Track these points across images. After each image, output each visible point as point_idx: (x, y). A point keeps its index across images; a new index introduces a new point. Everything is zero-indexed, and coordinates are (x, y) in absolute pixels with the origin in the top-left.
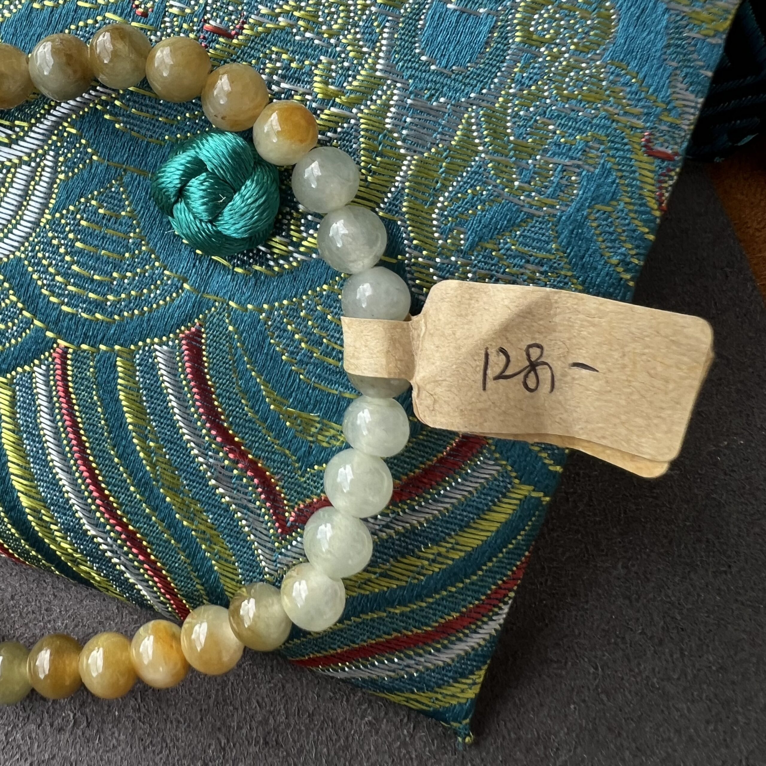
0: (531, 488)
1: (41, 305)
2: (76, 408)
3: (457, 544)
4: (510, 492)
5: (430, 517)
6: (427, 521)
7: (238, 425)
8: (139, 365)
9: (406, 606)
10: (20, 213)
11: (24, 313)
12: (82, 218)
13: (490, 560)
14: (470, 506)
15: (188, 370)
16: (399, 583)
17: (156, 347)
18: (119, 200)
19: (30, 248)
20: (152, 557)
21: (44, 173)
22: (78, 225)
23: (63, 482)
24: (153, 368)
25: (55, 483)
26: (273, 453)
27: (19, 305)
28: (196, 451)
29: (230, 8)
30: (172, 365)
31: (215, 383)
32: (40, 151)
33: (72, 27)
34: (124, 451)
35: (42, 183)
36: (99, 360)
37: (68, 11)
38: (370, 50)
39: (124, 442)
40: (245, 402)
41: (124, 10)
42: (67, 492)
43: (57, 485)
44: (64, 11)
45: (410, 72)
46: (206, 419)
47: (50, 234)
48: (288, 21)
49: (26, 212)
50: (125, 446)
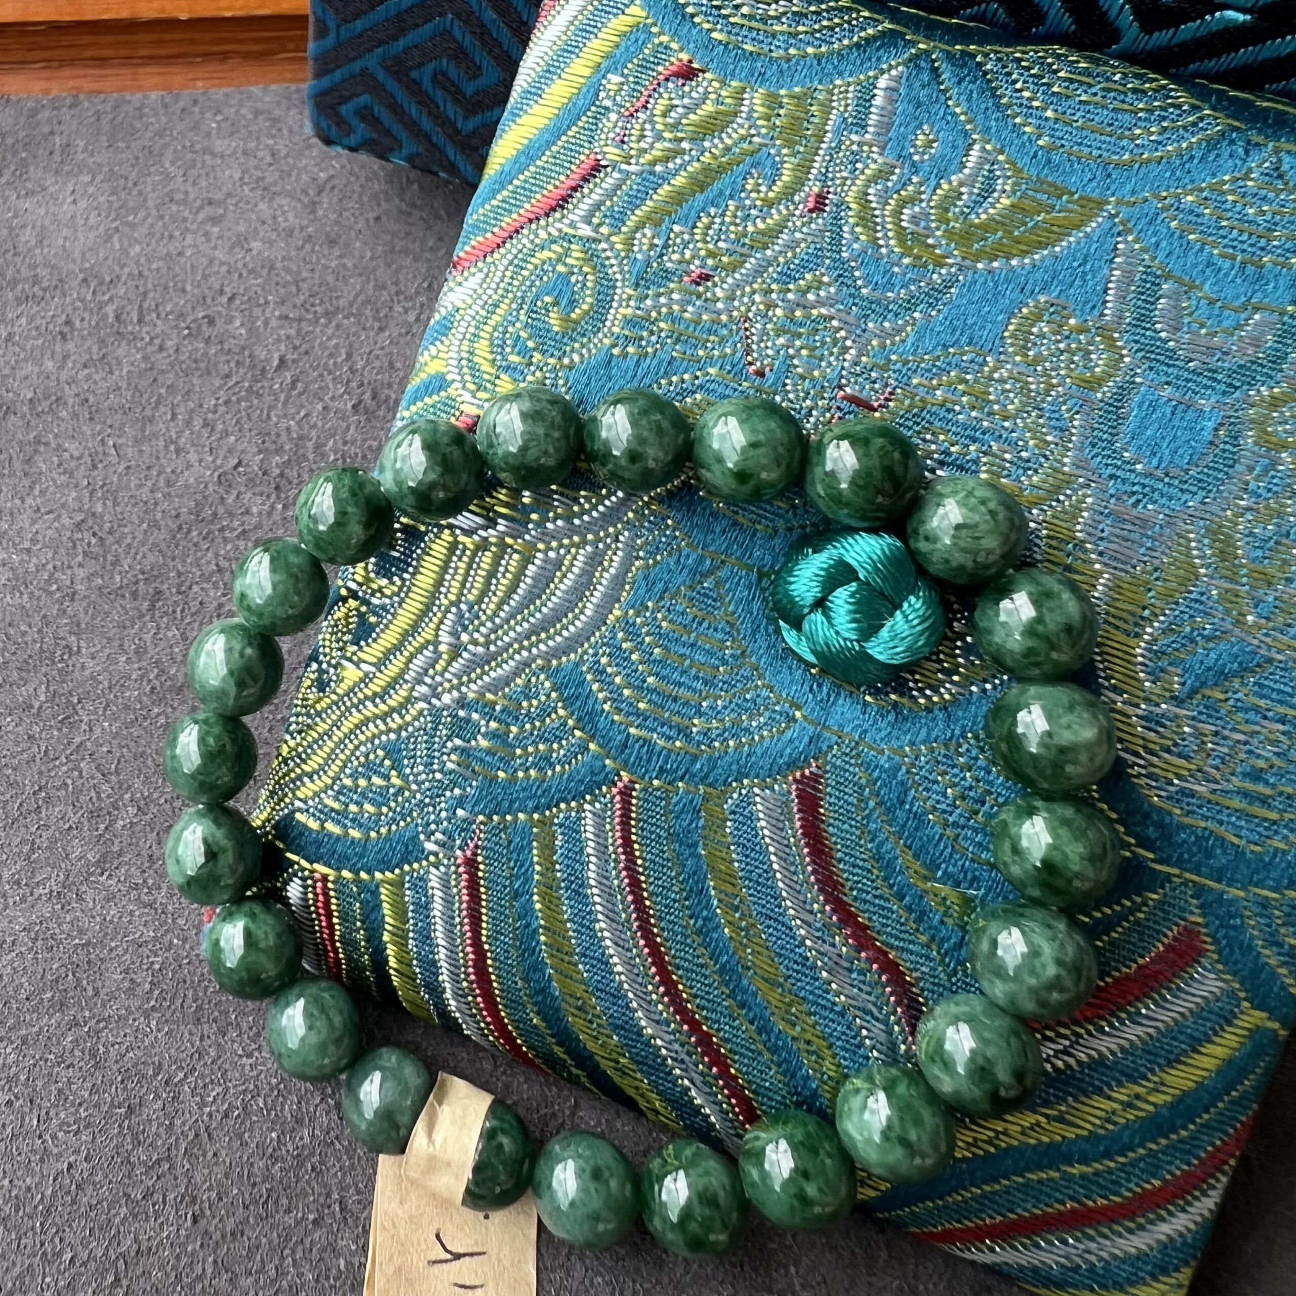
0: (1264, 1015)
1: (601, 726)
2: (639, 862)
3: (1163, 1084)
4: (1236, 1017)
5: (1126, 1045)
6: (1122, 1049)
7: (865, 902)
8: (733, 812)
9: (1088, 1165)
10: (580, 605)
11: (578, 733)
12: (664, 619)
13: (1207, 1111)
14: (1181, 1033)
15: (798, 824)
16: (1079, 1131)
17: (756, 790)
18: (715, 600)
19: (591, 651)
20: (733, 1071)
21: (615, 558)
22: (660, 627)
23: (616, 960)
24: (752, 817)
25: (604, 961)
26: (910, 942)
27: (571, 722)
28: (802, 932)
29: (873, 374)
30: (775, 815)
31: (836, 843)
32: (611, 530)
33: (663, 381)
34: (704, 925)
35: (612, 571)
36: (678, 803)
37: (660, 362)
38: (1057, 440)
39: (705, 913)
40: (875, 872)
41: (733, 366)
42: (620, 974)
43: (607, 963)
44: (655, 362)
45: (1110, 471)
46: (821, 890)
47: (620, 635)
48: (949, 395)
49: (588, 605)
50: (705, 919)
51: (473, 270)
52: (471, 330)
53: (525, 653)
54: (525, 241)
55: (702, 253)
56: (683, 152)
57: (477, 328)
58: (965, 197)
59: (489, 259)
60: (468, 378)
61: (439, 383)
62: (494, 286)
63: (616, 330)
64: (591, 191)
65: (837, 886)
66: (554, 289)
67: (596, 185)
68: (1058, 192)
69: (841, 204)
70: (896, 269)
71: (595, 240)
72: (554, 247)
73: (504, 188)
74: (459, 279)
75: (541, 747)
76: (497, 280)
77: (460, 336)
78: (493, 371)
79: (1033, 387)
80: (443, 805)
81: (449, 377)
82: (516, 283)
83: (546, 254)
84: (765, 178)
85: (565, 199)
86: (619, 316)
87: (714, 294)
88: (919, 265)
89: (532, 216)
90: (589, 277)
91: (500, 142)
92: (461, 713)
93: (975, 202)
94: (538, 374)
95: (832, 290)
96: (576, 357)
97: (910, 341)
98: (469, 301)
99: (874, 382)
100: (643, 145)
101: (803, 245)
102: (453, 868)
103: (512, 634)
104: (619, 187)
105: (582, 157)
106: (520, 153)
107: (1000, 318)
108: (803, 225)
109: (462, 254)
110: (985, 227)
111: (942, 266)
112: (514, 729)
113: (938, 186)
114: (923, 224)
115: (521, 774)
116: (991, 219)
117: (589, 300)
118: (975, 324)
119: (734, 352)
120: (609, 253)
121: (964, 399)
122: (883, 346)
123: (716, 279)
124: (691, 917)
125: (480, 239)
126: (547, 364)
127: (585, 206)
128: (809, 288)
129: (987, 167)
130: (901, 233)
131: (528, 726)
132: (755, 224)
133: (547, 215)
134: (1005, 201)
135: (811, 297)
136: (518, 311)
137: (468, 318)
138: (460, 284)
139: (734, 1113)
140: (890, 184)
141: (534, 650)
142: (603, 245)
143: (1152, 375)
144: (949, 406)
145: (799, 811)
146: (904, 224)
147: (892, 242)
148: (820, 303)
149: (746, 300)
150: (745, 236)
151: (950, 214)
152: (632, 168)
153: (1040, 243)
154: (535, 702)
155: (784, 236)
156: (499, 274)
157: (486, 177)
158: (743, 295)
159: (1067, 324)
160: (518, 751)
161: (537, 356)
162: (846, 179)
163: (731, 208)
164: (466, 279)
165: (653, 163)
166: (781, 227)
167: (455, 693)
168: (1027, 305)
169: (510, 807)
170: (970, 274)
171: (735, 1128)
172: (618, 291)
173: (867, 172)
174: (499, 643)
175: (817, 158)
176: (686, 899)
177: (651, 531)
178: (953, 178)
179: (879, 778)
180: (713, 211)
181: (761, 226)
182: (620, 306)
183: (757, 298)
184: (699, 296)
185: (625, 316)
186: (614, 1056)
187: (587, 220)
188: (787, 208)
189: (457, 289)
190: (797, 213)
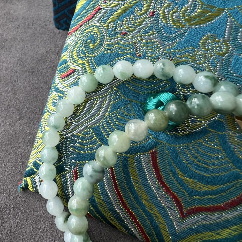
1: (104, 141)
2: (114, 172)
7: (168, 182)
8: (136, 161)
10: (99, 112)
11: (99, 142)
12: (118, 115)
15: (152, 163)
16: (223, 237)
17: (141, 155)
18: (130, 110)
19: (101, 123)
20: (138, 221)
21: (106, 101)
22: (117, 117)
23: (109, 195)
24: (141, 162)
25: (107, 195)
26: (180, 191)
27: (97, 140)
28: (153, 189)
29: (167, 55)
30: (146, 161)
31: (161, 168)
32: (105, 95)
33: (117, 59)
34: (130, 187)
35: (106, 104)
36: (123, 158)
37: (116, 55)
38: (213, 69)
39: (130, 184)
40: (171, 175)
41: (133, 54)
42: (111, 198)
43: (108, 195)
44: (114, 54)
45: (227, 76)
46: (158, 179)
47: (108, 119)
48: (186, 59)
49: (101, 112)
50: (130, 185)
51: (72, 35)
52: (72, 49)
53: (86, 124)
54: (84, 27)
55: (125, 28)
56: (120, 4)
57: (73, 48)
58: (189, 10)
59: (76, 32)
60: (71, 60)
61: (65, 62)
62: (77, 38)
63: (105, 47)
64: (98, 15)
65: (161, 178)
66: (90, 38)
67: (99, 13)
68: (213, 7)
69: (158, 14)
70: (172, 29)
71: (100, 26)
72: (90, 28)
73: (79, 15)
74: (69, 37)
75: (91, 146)
76: (78, 37)
77: (70, 50)
78: (77, 58)
79: (207, 56)
80: (69, 159)
81: (67, 60)
82: (82, 37)
83: (88, 30)
84: (139, 9)
85: (92, 17)
86: (106, 44)
87: (128, 37)
88: (178, 27)
89: (85, 21)
90: (99, 35)
91: (78, 5)
92: (73, 138)
93: (191, 11)
94: (87, 58)
95: (157, 35)
96: (96, 54)
97: (176, 46)
98: (72, 42)
99: (167, 57)
100: (110, 3)
101: (149, 24)
102: (72, 173)
103: (83, 119)
104: (105, 13)
105: (96, 7)
106: (82, 7)
107: (198, 39)
108: (149, 19)
109: (70, 31)
110: (194, 18)
111: (183, 27)
112: (85, 141)
113: (182, 8)
114: (178, 17)
115: (86, 152)
116: (196, 15)
117: (99, 40)
118: (192, 41)
119: (133, 51)
120: (103, 29)
121: (190, 60)
122: (169, 48)
123: (129, 34)
124: (127, 185)
125: (74, 27)
126: (89, 56)
127: (97, 18)
128: (151, 35)
129: (194, 3)
130: (173, 21)
131: (88, 141)
132: (137, 20)
133: (89, 21)
134: (199, 11)
135: (151, 37)
136: (82, 44)
137: (71, 46)
138: (70, 38)
139: (139, 230)
140: (170, 8)
141: (89, 123)
142: (102, 27)
143: (237, 52)
144: (186, 62)
145: (152, 160)
146: (174, 18)
147: (171, 22)
148: (154, 38)
149: (136, 38)
150: (135, 23)
151: (185, 15)
152: (108, 9)
153: (208, 20)
154: (89, 135)
155: (145, 23)
156: (78, 35)
157: (75, 13)
158: (135, 37)
159: (215, 40)
160: (86, 147)
161: (87, 54)
162: (159, 8)
163: (132, 16)
164: (71, 37)
165: (113, 7)
166: (144, 21)
167: (71, 133)
168: (205, 36)
169: (84, 159)
170: (190, 29)
171: (139, 234)
172: (105, 38)
173: (164, 6)
174: (81, 122)
175: (152, 3)
176: (125, 181)
177: (115, 95)
178: (186, 6)
179: (171, 152)
180: (127, 17)
181: (139, 20)
182: (106, 41)
183: (139, 38)
184: (124, 38)
185: (107, 44)
186: (110, 216)
187: (98, 22)
188: (145, 16)
189: (69, 39)
190: (148, 16)
